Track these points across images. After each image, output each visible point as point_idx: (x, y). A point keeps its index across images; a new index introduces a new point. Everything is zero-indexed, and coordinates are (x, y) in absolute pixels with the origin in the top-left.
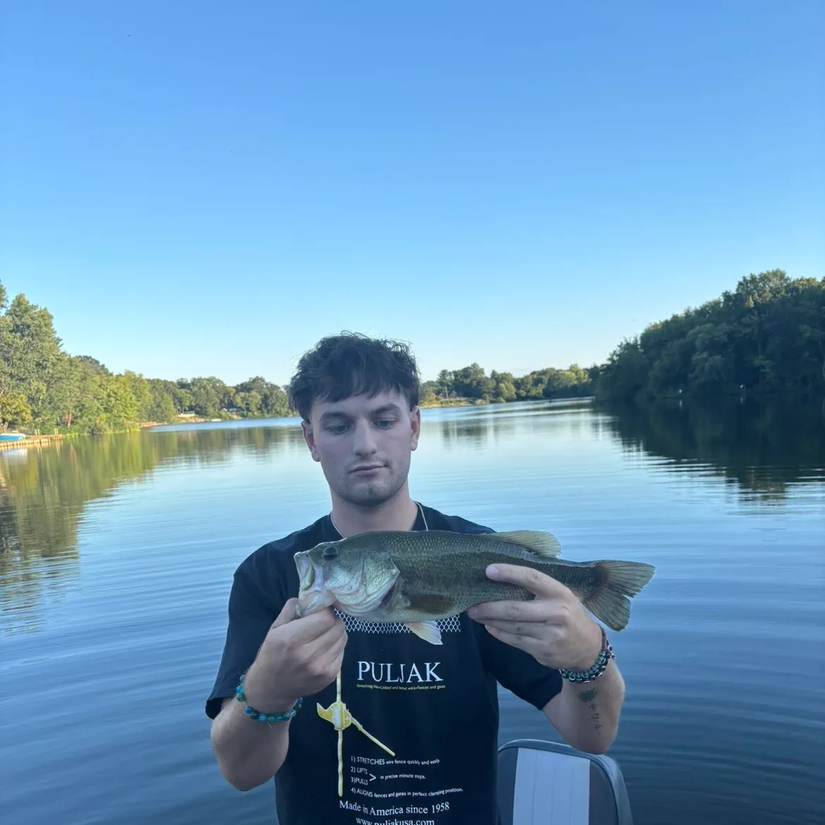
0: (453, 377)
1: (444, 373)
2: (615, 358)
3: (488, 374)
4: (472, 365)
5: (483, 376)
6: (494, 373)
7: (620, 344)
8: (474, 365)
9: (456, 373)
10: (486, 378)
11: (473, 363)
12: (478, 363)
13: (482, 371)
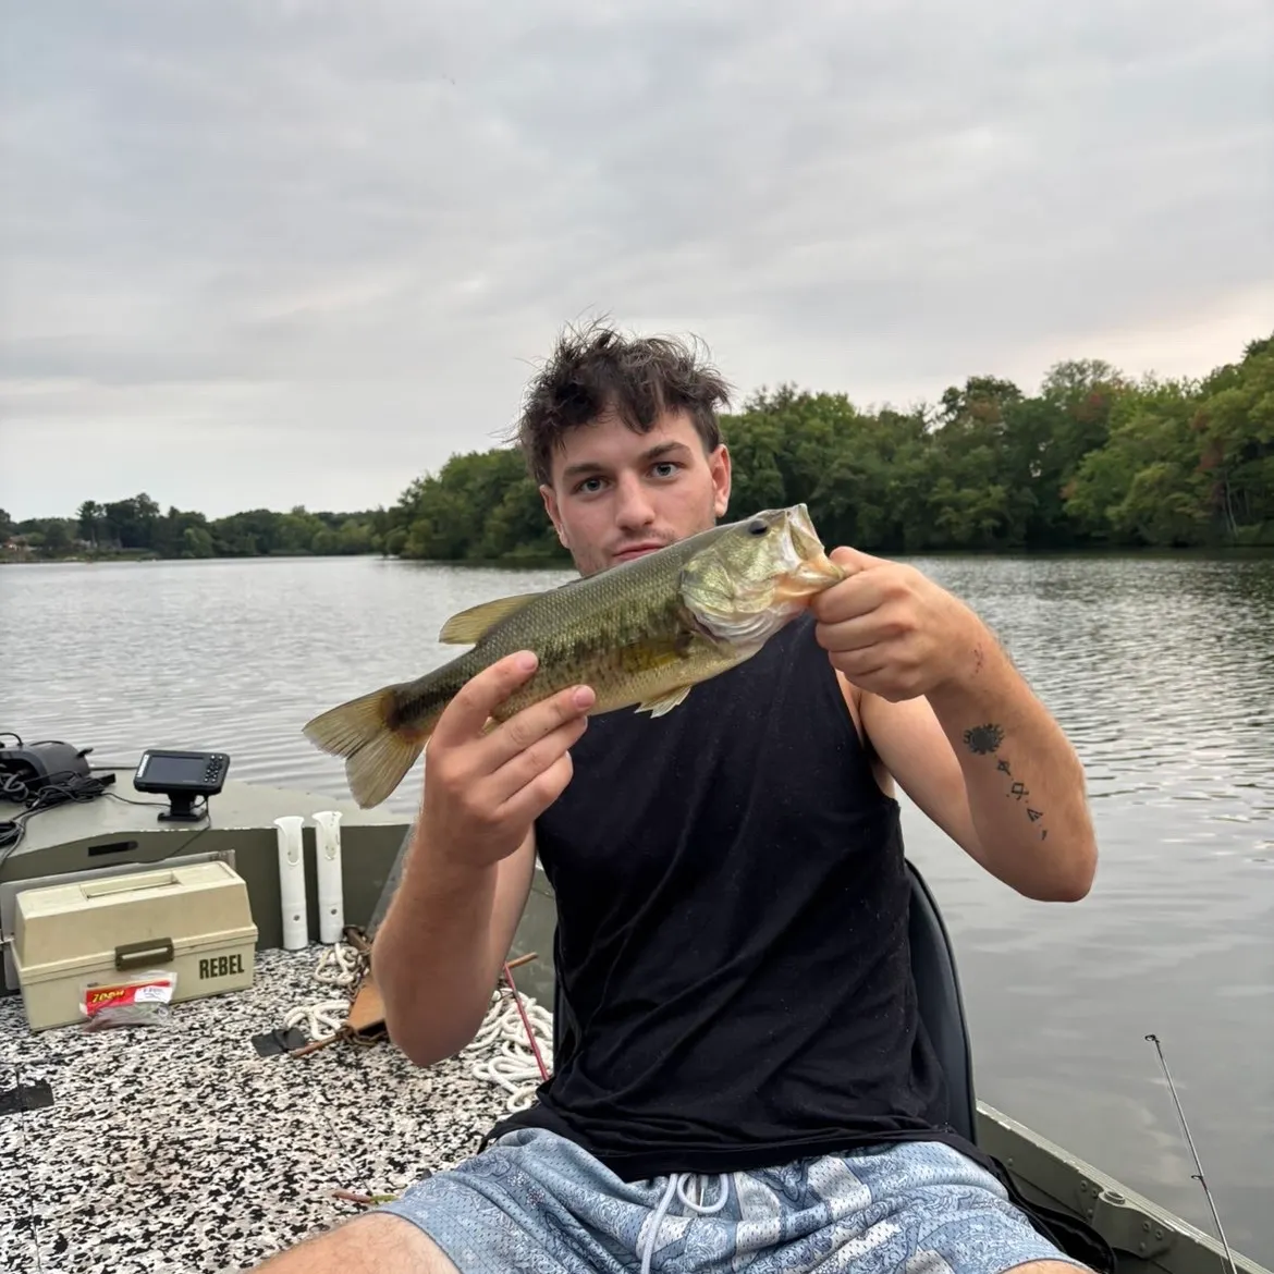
0: (104, 513)
1: (89, 506)
2: (410, 500)
3: (164, 512)
4: (139, 497)
5: (157, 515)
6: (173, 511)
7: (415, 479)
8: (142, 497)
9: (110, 508)
10: (162, 517)
11: (139, 493)
12: (148, 494)
13: (154, 508)
